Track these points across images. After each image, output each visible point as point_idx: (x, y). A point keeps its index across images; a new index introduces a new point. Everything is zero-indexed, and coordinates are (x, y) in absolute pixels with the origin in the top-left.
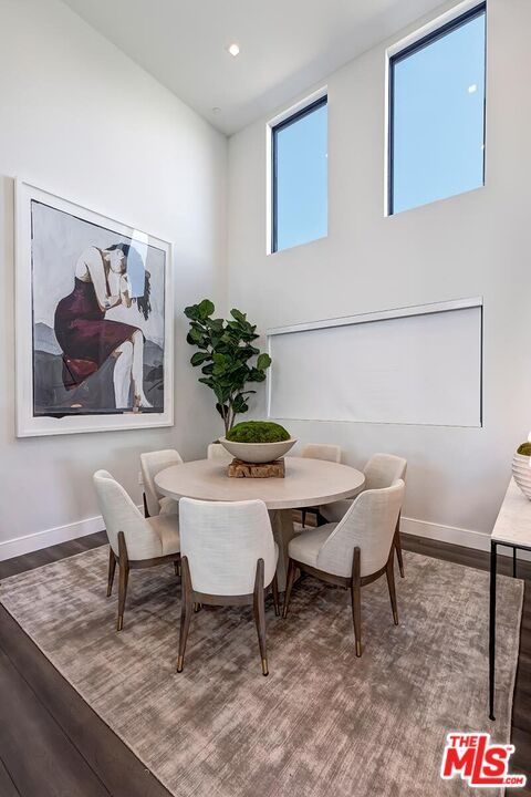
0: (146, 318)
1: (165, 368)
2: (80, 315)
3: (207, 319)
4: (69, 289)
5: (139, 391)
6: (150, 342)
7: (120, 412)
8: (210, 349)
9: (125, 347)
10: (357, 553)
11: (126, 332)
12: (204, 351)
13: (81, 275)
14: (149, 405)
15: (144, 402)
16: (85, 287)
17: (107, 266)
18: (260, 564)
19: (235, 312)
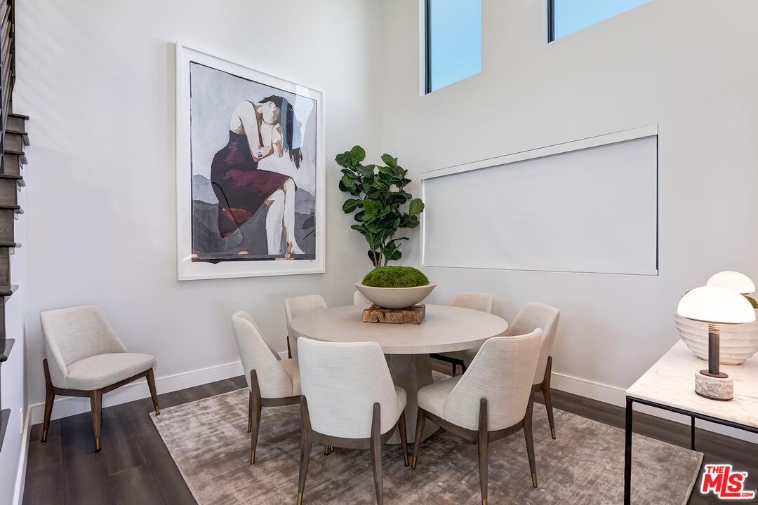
0: (298, 166)
1: (316, 215)
2: (234, 167)
3: (358, 165)
4: (223, 142)
5: (291, 238)
6: (302, 190)
7: (272, 258)
8: (363, 195)
9: (277, 196)
10: (484, 405)
11: (277, 181)
12: (355, 198)
13: (235, 128)
14: (301, 252)
15: (296, 249)
16: (238, 139)
17: (260, 118)
18: (377, 407)
19: (386, 158)
